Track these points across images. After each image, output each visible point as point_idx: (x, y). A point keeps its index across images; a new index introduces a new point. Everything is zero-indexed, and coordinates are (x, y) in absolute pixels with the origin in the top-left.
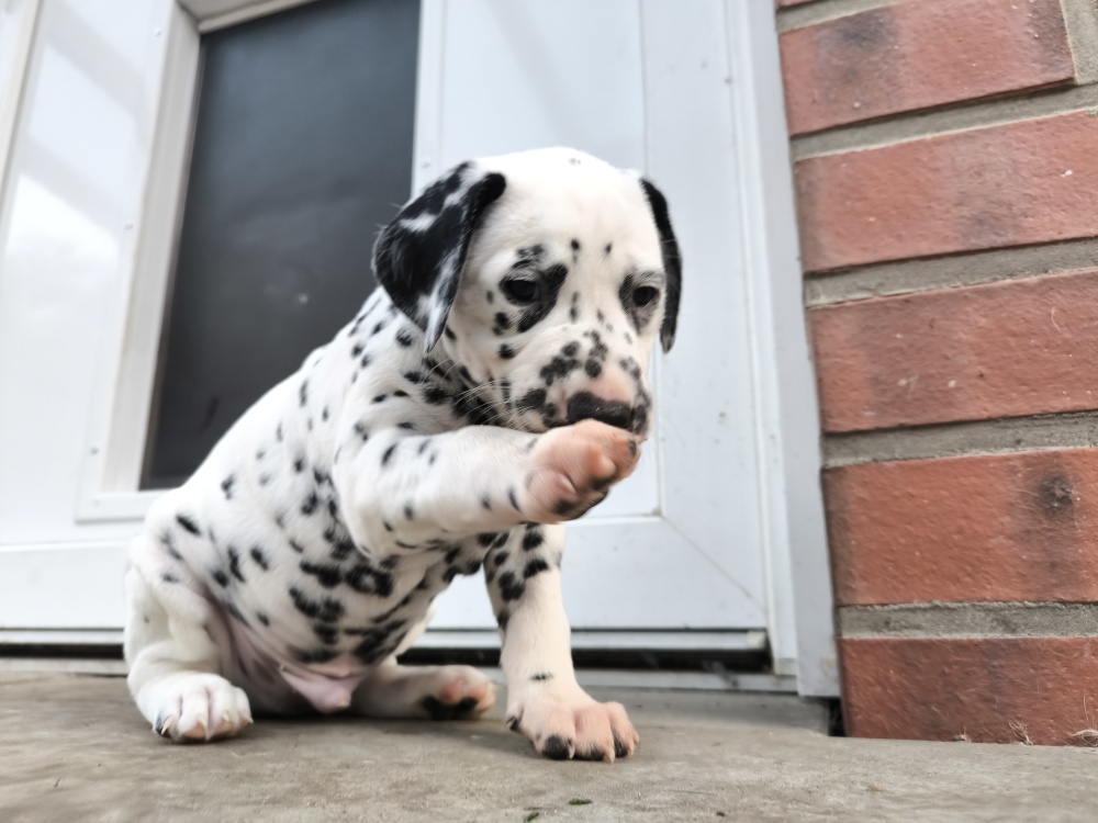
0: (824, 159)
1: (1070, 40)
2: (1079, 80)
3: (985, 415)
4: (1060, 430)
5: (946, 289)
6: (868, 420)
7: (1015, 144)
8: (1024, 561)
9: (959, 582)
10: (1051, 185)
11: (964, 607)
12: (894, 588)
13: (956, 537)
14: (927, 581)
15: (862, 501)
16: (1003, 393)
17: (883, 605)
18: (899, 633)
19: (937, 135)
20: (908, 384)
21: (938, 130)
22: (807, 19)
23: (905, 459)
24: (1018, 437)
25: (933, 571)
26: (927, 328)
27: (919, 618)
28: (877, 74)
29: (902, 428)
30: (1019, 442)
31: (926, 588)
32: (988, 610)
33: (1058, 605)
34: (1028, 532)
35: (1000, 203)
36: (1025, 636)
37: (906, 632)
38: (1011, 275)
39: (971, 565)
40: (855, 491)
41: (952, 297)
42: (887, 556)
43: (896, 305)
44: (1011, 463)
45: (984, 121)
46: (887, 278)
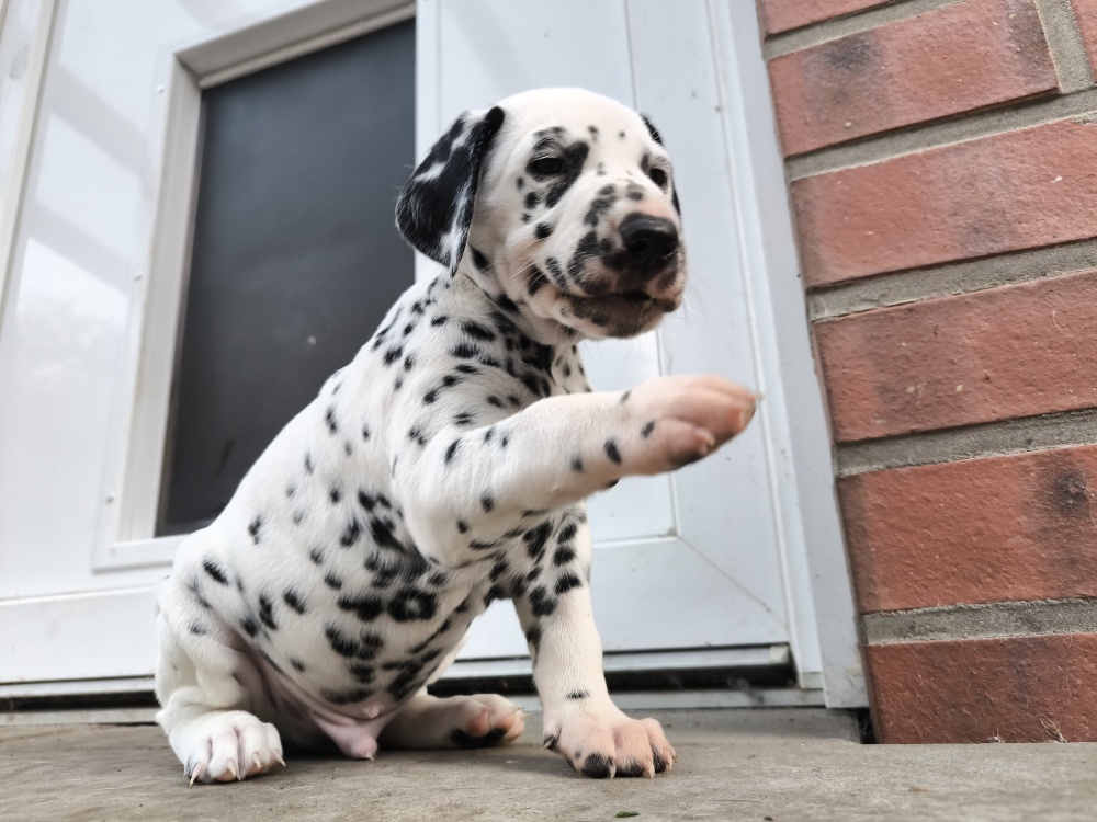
0: (819, 177)
1: (1051, 52)
2: (1063, 89)
3: (994, 417)
4: (1069, 428)
5: (948, 296)
6: (879, 428)
7: (1005, 155)
8: (1043, 558)
9: (981, 583)
10: (1042, 191)
11: (988, 608)
12: (917, 592)
13: (974, 539)
14: (949, 584)
15: (879, 507)
16: (1009, 395)
17: (906, 610)
18: (924, 637)
19: (928, 149)
20: (916, 391)
21: (929, 145)
22: (794, 46)
23: (918, 465)
24: (1028, 436)
25: (954, 574)
26: (931, 335)
27: (944, 621)
28: (866, 94)
29: (913, 434)
30: (1029, 442)
31: (947, 591)
32: (1011, 610)
33: (1081, 601)
34: (1045, 530)
35: (994, 211)
36: (1050, 633)
37: (932, 635)
38: (1011, 280)
39: (991, 566)
40: (870, 498)
41: (953, 303)
42: (908, 562)
43: (900, 314)
44: (1024, 463)
45: (973, 133)
46: (890, 289)
